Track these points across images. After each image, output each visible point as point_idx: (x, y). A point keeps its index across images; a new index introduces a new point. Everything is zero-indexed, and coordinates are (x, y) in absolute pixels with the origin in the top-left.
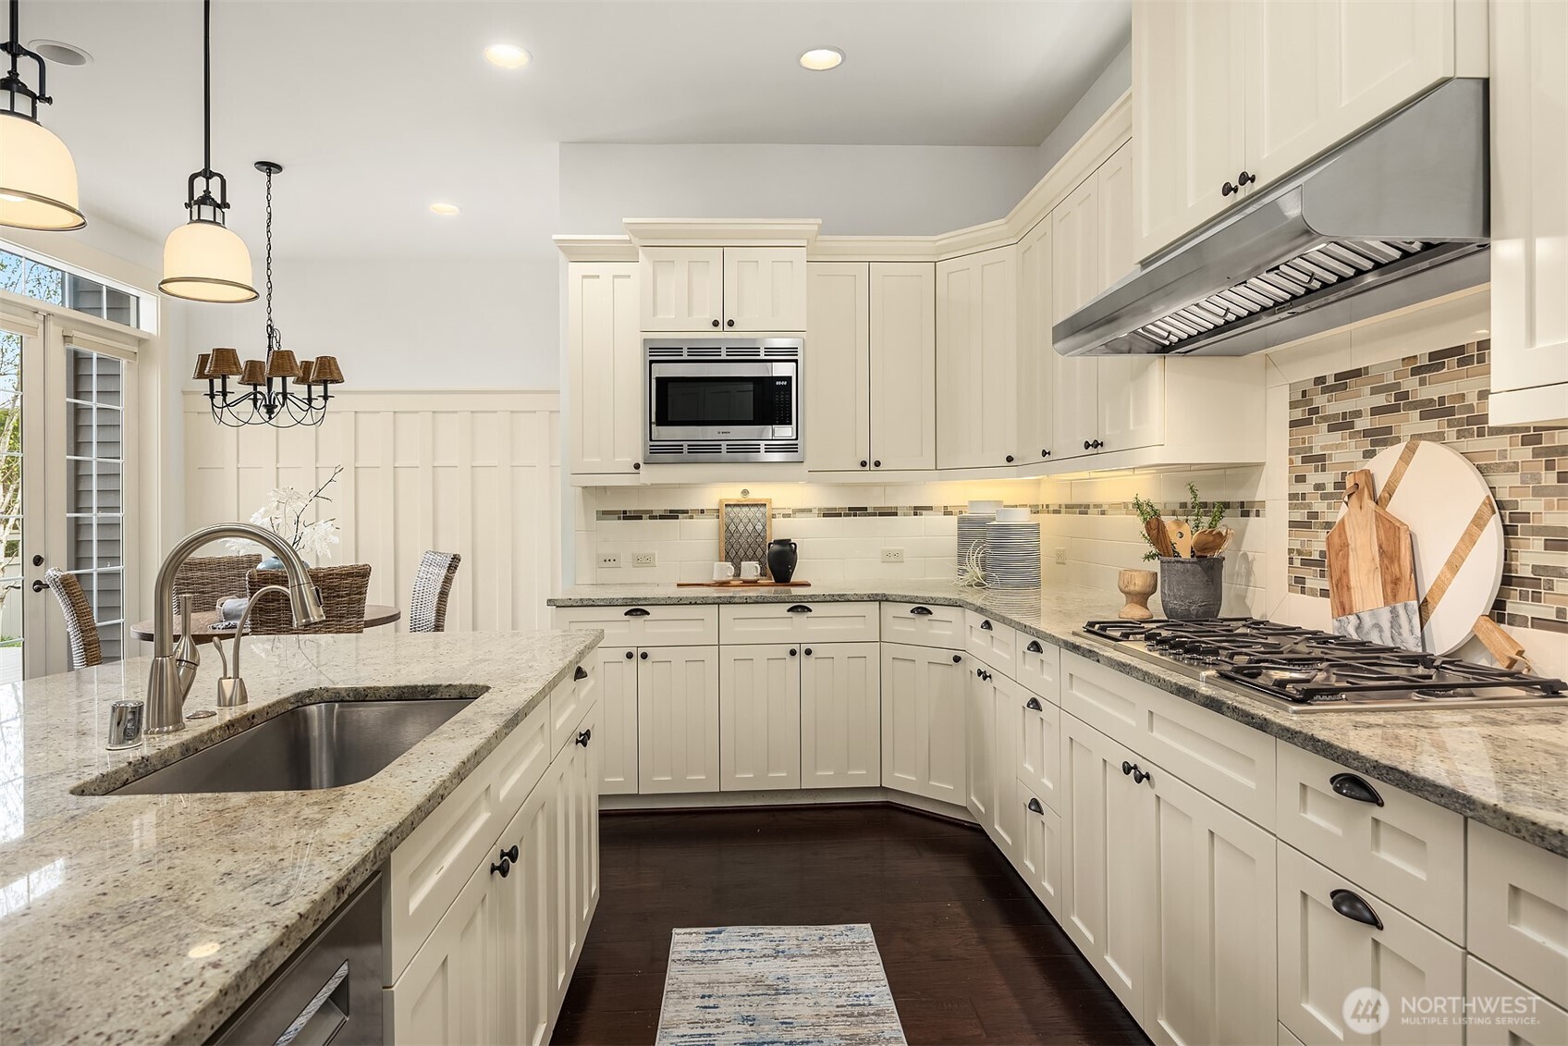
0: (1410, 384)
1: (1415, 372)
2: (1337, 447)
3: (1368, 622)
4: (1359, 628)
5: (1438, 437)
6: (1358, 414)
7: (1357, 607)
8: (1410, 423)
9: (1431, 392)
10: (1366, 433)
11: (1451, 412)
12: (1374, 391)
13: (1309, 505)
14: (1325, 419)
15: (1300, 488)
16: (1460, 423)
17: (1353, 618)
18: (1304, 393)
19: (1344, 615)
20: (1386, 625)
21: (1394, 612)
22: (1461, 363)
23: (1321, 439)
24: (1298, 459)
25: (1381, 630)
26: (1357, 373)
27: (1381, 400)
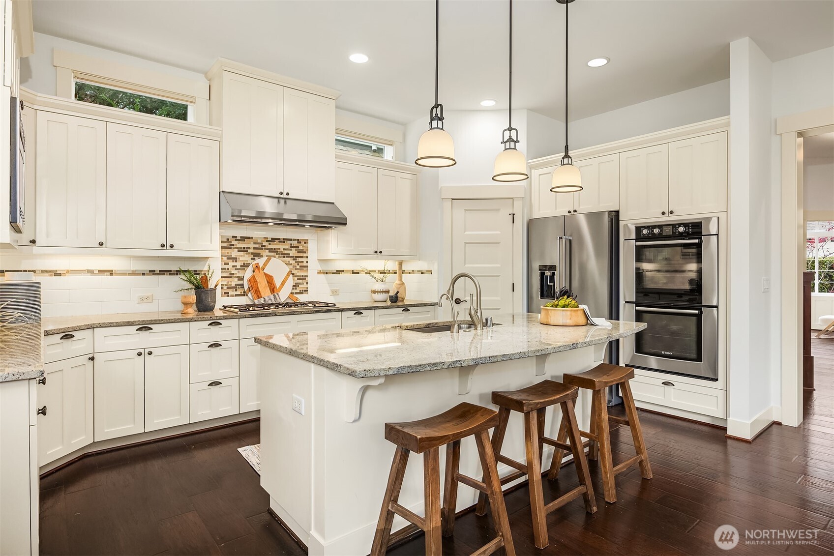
0: (266, 244)
1: (267, 241)
2: (241, 256)
3: (267, 299)
4: (265, 301)
5: (275, 257)
6: (249, 248)
7: (263, 296)
8: (266, 253)
9: (272, 246)
10: (252, 253)
11: (277, 252)
12: (254, 243)
13: (230, 271)
14: (236, 248)
15: (226, 266)
16: (279, 254)
17: (262, 299)
18: (228, 239)
19: (259, 298)
20: (273, 299)
21: (274, 295)
22: (279, 242)
23: (234, 253)
24: (225, 258)
25: (271, 300)
26: (249, 238)
27: (257, 246)
